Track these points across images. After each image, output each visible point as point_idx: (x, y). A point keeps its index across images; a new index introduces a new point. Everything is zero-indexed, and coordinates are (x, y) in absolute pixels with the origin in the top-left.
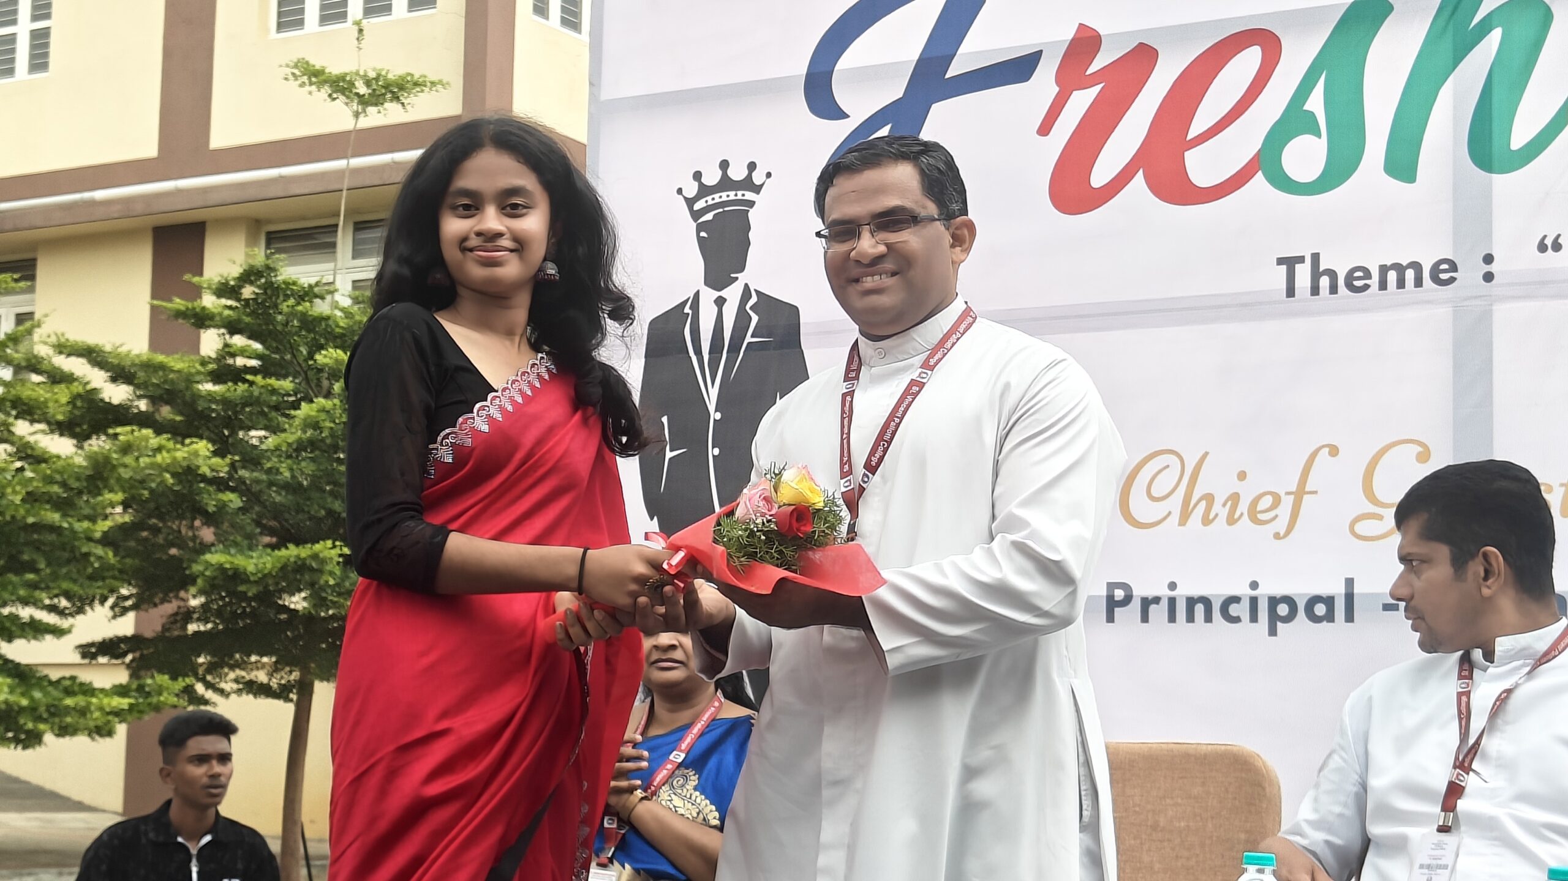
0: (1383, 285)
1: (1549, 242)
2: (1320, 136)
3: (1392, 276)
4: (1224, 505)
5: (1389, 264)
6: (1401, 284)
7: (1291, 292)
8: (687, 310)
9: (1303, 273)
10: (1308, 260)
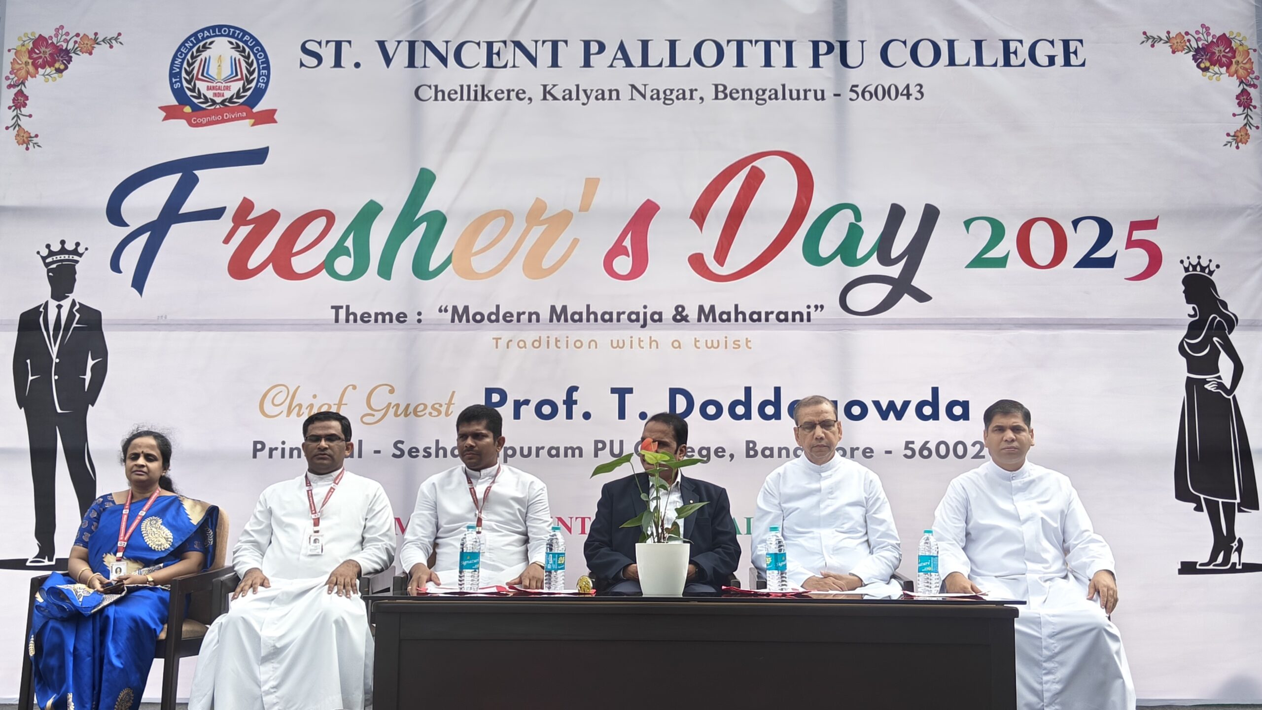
0: (376, 321)
1: (443, 308)
2: (350, 257)
3: (380, 317)
4: (307, 408)
5: (379, 312)
6: (384, 321)
7: (337, 321)
8: (41, 309)
9: (342, 313)
10: (345, 308)
